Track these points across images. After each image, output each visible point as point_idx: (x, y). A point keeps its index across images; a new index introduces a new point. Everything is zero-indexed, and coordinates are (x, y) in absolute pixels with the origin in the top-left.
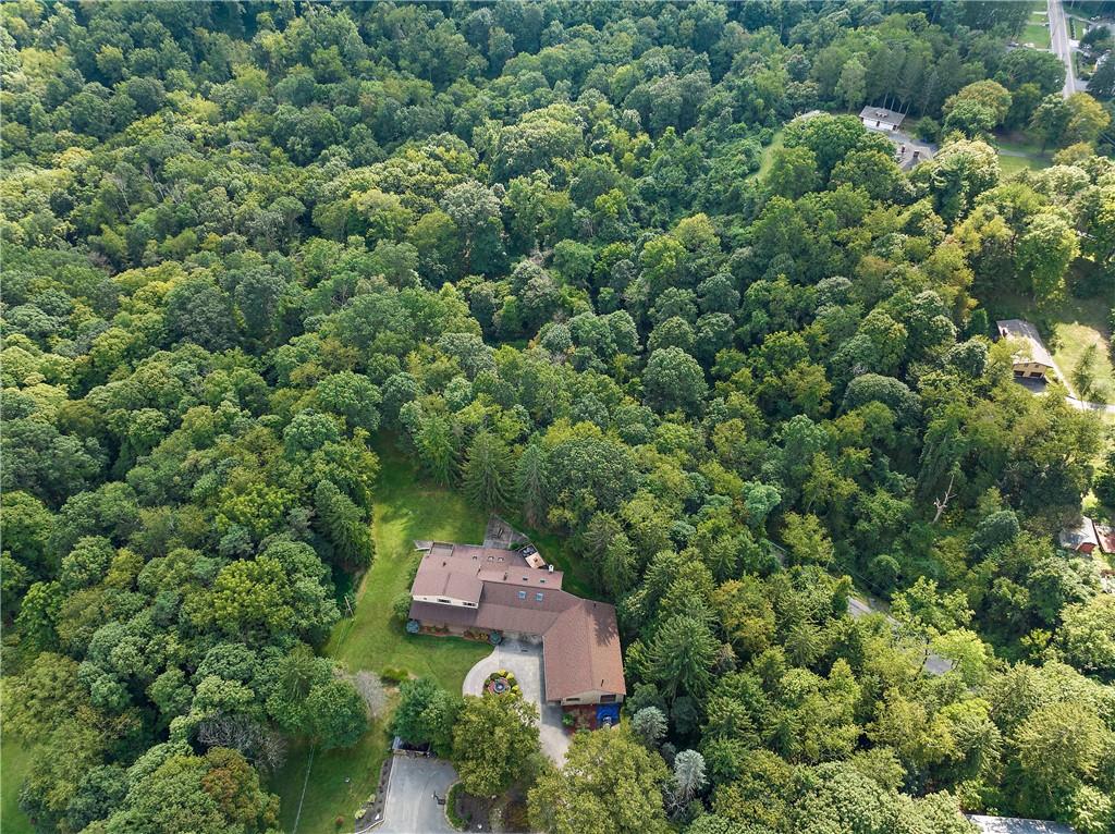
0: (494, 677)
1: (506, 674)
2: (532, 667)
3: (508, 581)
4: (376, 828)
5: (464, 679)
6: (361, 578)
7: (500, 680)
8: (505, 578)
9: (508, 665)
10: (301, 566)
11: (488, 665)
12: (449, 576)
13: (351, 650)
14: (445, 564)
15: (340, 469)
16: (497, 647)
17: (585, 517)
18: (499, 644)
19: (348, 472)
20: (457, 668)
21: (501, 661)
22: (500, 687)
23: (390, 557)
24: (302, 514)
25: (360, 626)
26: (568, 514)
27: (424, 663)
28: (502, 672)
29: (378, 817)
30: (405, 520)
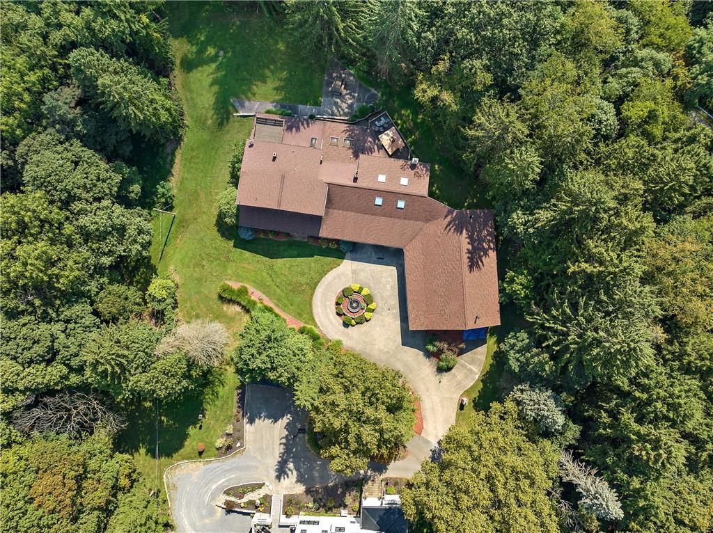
0: (346, 293)
1: (361, 289)
2: (389, 279)
3: (358, 184)
4: (239, 455)
5: (312, 294)
6: (173, 154)
7: (355, 297)
8: (355, 180)
9: (362, 276)
10: (78, 191)
11: (339, 276)
12: (283, 182)
13: (178, 256)
14: (274, 158)
15: (100, 20)
16: (348, 255)
17: (470, 99)
18: (351, 251)
19: (114, 23)
20: (303, 280)
21: (354, 272)
22: (355, 305)
23: (204, 123)
24: (63, 100)
25: (184, 223)
26: (447, 97)
27: (264, 274)
28: (356, 287)
29: (238, 445)
30: (214, 66)
